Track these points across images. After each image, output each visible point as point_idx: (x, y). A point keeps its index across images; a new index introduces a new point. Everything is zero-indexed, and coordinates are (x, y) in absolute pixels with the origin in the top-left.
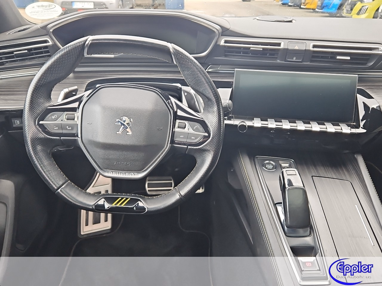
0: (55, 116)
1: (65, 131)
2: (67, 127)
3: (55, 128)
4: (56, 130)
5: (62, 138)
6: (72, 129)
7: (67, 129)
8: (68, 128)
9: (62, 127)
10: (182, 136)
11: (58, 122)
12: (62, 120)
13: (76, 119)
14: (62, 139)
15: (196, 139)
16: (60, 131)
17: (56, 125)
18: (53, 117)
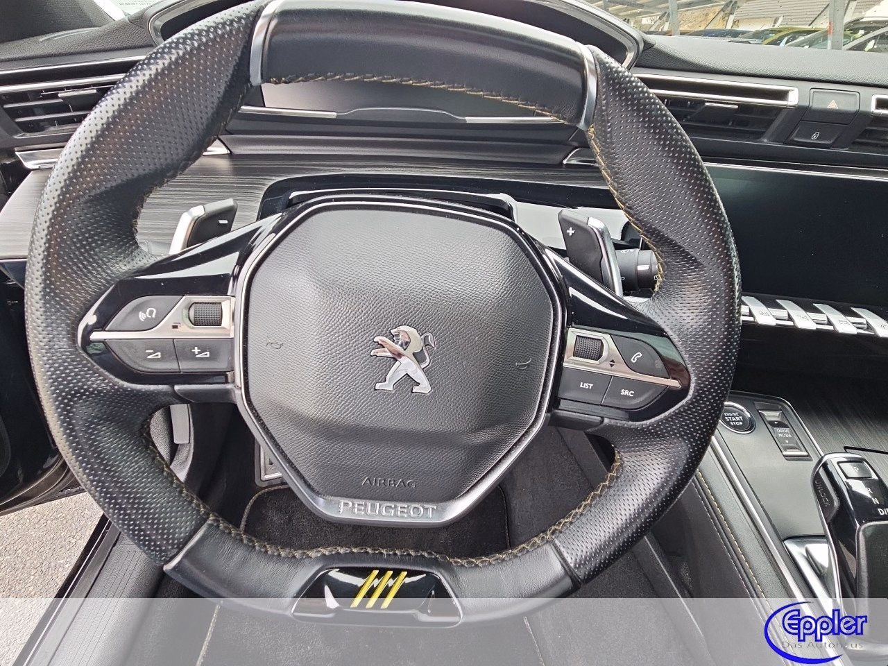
0: (151, 313)
1: (186, 366)
2: (196, 350)
3: (151, 354)
4: (155, 363)
5: (177, 388)
6: (213, 358)
7: (193, 357)
8: (199, 353)
9: (176, 349)
10: (586, 386)
11: (163, 331)
12: (175, 327)
13: (226, 320)
14: (179, 390)
15: (636, 396)
16: (170, 366)
17: (155, 345)
18: (142, 316)
